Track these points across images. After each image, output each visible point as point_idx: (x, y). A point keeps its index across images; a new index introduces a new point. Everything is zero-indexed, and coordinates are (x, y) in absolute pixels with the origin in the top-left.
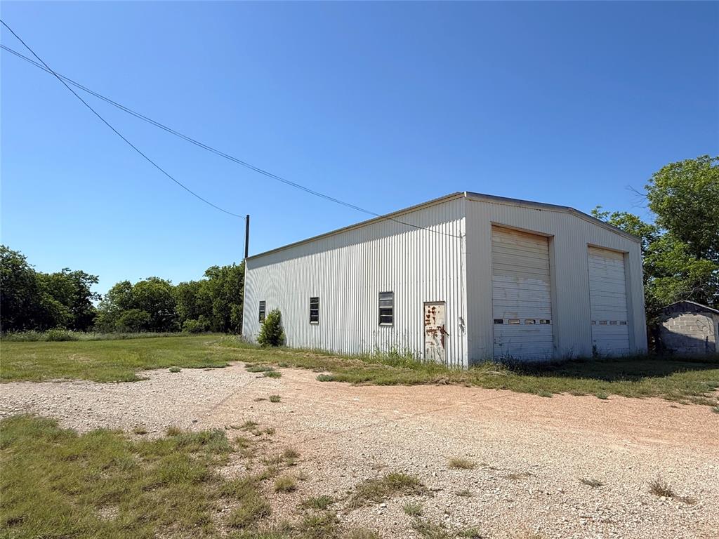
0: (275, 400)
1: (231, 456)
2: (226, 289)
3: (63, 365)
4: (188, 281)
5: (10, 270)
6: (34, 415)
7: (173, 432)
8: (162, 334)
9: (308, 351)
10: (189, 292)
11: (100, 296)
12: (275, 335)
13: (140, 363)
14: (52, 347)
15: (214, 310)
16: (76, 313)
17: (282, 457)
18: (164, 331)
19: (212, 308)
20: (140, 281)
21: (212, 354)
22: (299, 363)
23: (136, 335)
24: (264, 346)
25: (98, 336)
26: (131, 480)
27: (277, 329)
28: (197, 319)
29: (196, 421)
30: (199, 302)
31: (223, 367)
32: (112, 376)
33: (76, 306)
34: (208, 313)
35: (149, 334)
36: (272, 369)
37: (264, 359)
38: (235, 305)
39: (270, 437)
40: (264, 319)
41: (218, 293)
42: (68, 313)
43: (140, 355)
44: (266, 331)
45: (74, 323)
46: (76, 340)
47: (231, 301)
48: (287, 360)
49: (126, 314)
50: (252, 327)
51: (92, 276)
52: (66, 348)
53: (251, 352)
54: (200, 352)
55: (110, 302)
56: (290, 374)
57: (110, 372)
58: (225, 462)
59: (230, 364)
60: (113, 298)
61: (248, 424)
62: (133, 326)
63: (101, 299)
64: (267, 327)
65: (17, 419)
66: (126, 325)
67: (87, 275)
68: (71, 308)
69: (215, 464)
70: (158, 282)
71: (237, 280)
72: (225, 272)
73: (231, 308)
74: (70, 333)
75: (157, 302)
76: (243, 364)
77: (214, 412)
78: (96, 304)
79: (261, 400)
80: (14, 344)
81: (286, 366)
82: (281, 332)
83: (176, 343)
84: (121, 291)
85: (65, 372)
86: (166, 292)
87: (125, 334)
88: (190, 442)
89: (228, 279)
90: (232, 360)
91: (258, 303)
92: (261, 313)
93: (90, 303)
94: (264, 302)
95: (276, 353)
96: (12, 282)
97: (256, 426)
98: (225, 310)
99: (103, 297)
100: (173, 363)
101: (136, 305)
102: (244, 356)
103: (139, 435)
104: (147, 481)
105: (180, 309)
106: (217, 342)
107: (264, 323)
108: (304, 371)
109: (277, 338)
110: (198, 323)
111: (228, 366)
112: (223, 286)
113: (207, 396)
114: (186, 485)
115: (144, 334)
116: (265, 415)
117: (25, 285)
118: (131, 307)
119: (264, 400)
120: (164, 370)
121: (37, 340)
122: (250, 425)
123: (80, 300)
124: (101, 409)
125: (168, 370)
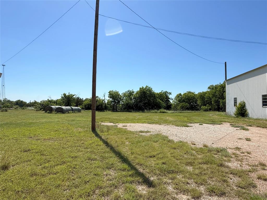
0: (248, 140)
1: (232, 159)
2: (217, 94)
3: (166, 120)
4: (201, 92)
5: (149, 92)
6: (161, 134)
7: (205, 146)
8: (193, 111)
9: (262, 120)
10: (202, 96)
11: (172, 99)
12: (243, 112)
13: (188, 121)
14: (161, 115)
15: (213, 102)
16: (166, 105)
17: (257, 165)
18: (194, 110)
19: (211, 101)
20: (184, 93)
21: (214, 119)
22: (258, 125)
23: (185, 111)
24: (237, 117)
25: (173, 112)
26: (194, 159)
27: (244, 110)
28: (206, 106)
29: (213, 143)
30: (206, 99)
31: (219, 124)
32: (180, 124)
33: (166, 102)
34: (210, 103)
35: (189, 111)
36: (243, 127)
37: (238, 122)
38: (221, 100)
39: (249, 155)
40: (236, 105)
41: (214, 95)
42: (164, 104)
43: (188, 118)
44: (238, 111)
45: (166, 107)
46: (167, 113)
47: (219, 98)
48: (251, 123)
49: (181, 104)
50: (231, 109)
51: (169, 92)
52: (165, 115)
53: (231, 119)
54: (209, 118)
55: (175, 101)
56: (253, 129)
57: (179, 123)
58: (229, 161)
59: (223, 123)
60: (176, 99)
61: (236, 148)
62: (184, 108)
63: (173, 100)
64: (238, 109)
65: (157, 135)
66: (181, 108)
67: (168, 92)
68: (165, 103)
69: (225, 161)
70: (190, 93)
71: (222, 90)
72: (216, 87)
73: (220, 101)
74: (165, 111)
75: (191, 100)
76: (229, 124)
77: (219, 141)
78: (171, 101)
79: (241, 139)
80: (152, 113)
81: (251, 126)
82: (246, 111)
83: (200, 115)
84: (178, 97)
85: (166, 122)
86: (194, 96)
87: (181, 111)
88: (213, 151)
89: (218, 90)
90: (223, 122)
91: (233, 98)
92: (235, 103)
93: (170, 101)
94: (236, 98)
95: (244, 120)
96: (150, 96)
97: (241, 149)
98: (217, 102)
99: (173, 99)
100: (200, 122)
101: (184, 101)
102: (228, 121)
103: (193, 145)
104: (200, 161)
105: (199, 102)
106: (215, 115)
107: (237, 107)
108: (262, 129)
109: (244, 113)
110: (206, 107)
111: (222, 124)
112: (215, 92)
113: (215, 135)
114: (215, 166)
115: (187, 111)
116: (245, 145)
117: (153, 96)
118: (182, 102)
119: (242, 139)
120: (197, 124)
121: (157, 113)
122: (238, 149)
123: (167, 100)
124: (179, 135)
125: (198, 124)
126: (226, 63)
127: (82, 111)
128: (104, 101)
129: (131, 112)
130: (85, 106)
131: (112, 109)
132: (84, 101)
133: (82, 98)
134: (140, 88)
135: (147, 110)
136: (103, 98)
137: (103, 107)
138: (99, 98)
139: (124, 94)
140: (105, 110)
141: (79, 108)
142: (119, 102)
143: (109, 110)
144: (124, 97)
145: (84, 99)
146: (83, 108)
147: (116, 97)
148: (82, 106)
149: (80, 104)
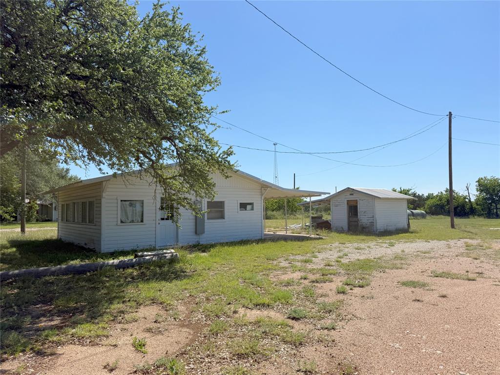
127: (428, 217)
128: (468, 199)
130: (430, 208)
131: (486, 214)
132: (426, 199)
133: (421, 195)
136: (466, 194)
137: (467, 210)
138: (456, 194)
140: (471, 216)
141: (423, 211)
143: (479, 215)
145: (426, 195)
146: (427, 213)
147: (494, 190)
148: (424, 208)
149: (418, 204)
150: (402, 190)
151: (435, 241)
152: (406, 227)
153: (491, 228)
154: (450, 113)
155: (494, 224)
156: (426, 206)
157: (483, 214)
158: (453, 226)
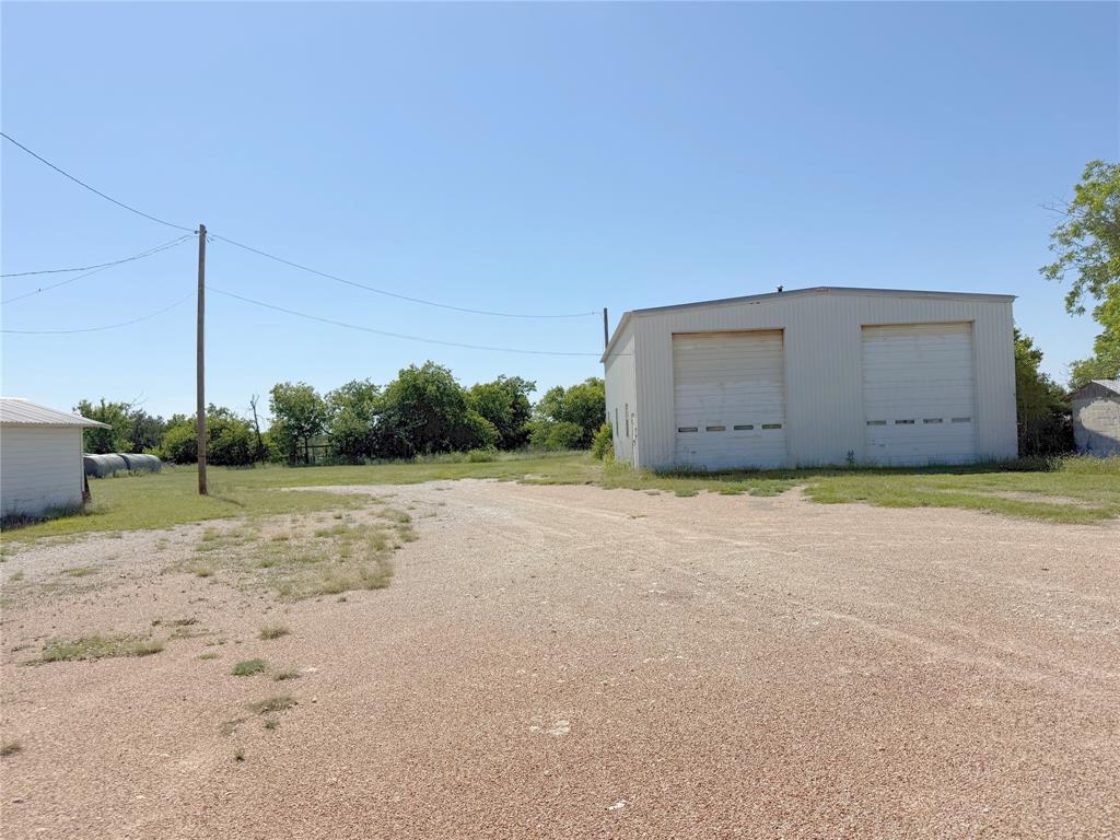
5: (436, 387)
20: (572, 386)
45: (503, 441)
46: (496, 461)
51: (528, 383)
67: (523, 381)
74: (492, 454)
84: (552, 399)
93: (530, 417)
96: (438, 401)
117: (452, 402)
126: (606, 310)
127: (166, 469)
128: (253, 427)
129: (363, 464)
130: (175, 448)
131: (286, 458)
132: (167, 427)
133: (155, 417)
134: (402, 373)
135: (425, 453)
136: (250, 416)
137: (252, 452)
138: (231, 416)
139: (338, 398)
140: (258, 464)
141: (153, 457)
142: (316, 427)
143: (275, 461)
144: (334, 409)
145: (167, 418)
146: (164, 459)
147: (302, 410)
148: (161, 448)
149: (148, 441)
150: (107, 405)
151: (139, 533)
152: (79, 498)
153: (283, 489)
154: (202, 227)
155: (292, 479)
156: (165, 444)
157: (281, 460)
158: (203, 490)
